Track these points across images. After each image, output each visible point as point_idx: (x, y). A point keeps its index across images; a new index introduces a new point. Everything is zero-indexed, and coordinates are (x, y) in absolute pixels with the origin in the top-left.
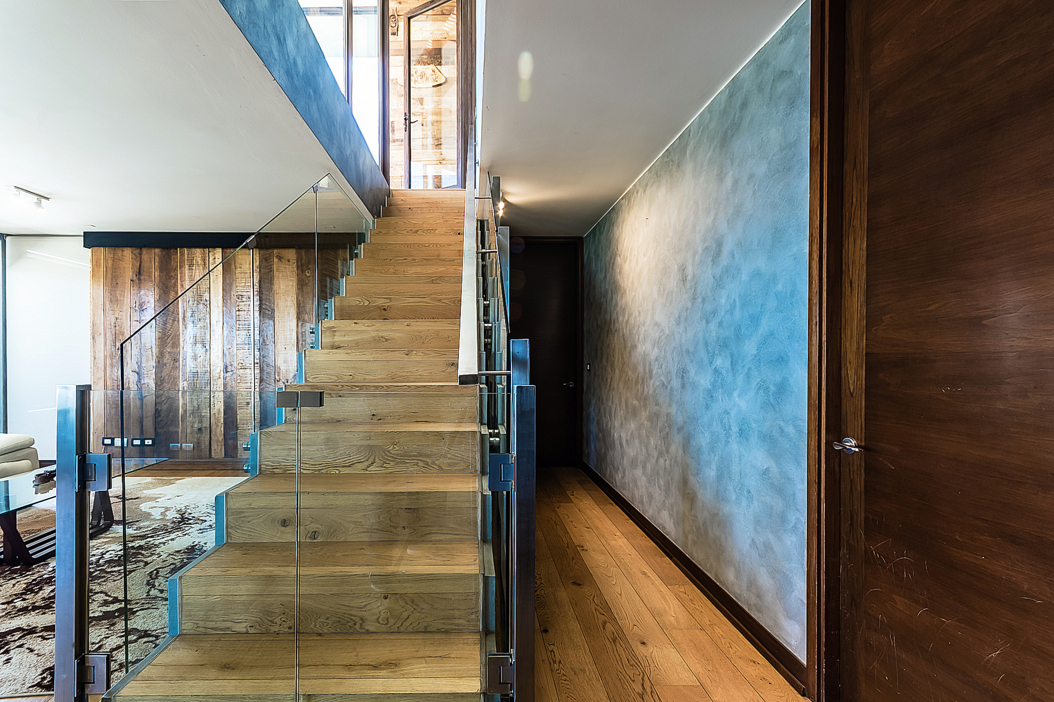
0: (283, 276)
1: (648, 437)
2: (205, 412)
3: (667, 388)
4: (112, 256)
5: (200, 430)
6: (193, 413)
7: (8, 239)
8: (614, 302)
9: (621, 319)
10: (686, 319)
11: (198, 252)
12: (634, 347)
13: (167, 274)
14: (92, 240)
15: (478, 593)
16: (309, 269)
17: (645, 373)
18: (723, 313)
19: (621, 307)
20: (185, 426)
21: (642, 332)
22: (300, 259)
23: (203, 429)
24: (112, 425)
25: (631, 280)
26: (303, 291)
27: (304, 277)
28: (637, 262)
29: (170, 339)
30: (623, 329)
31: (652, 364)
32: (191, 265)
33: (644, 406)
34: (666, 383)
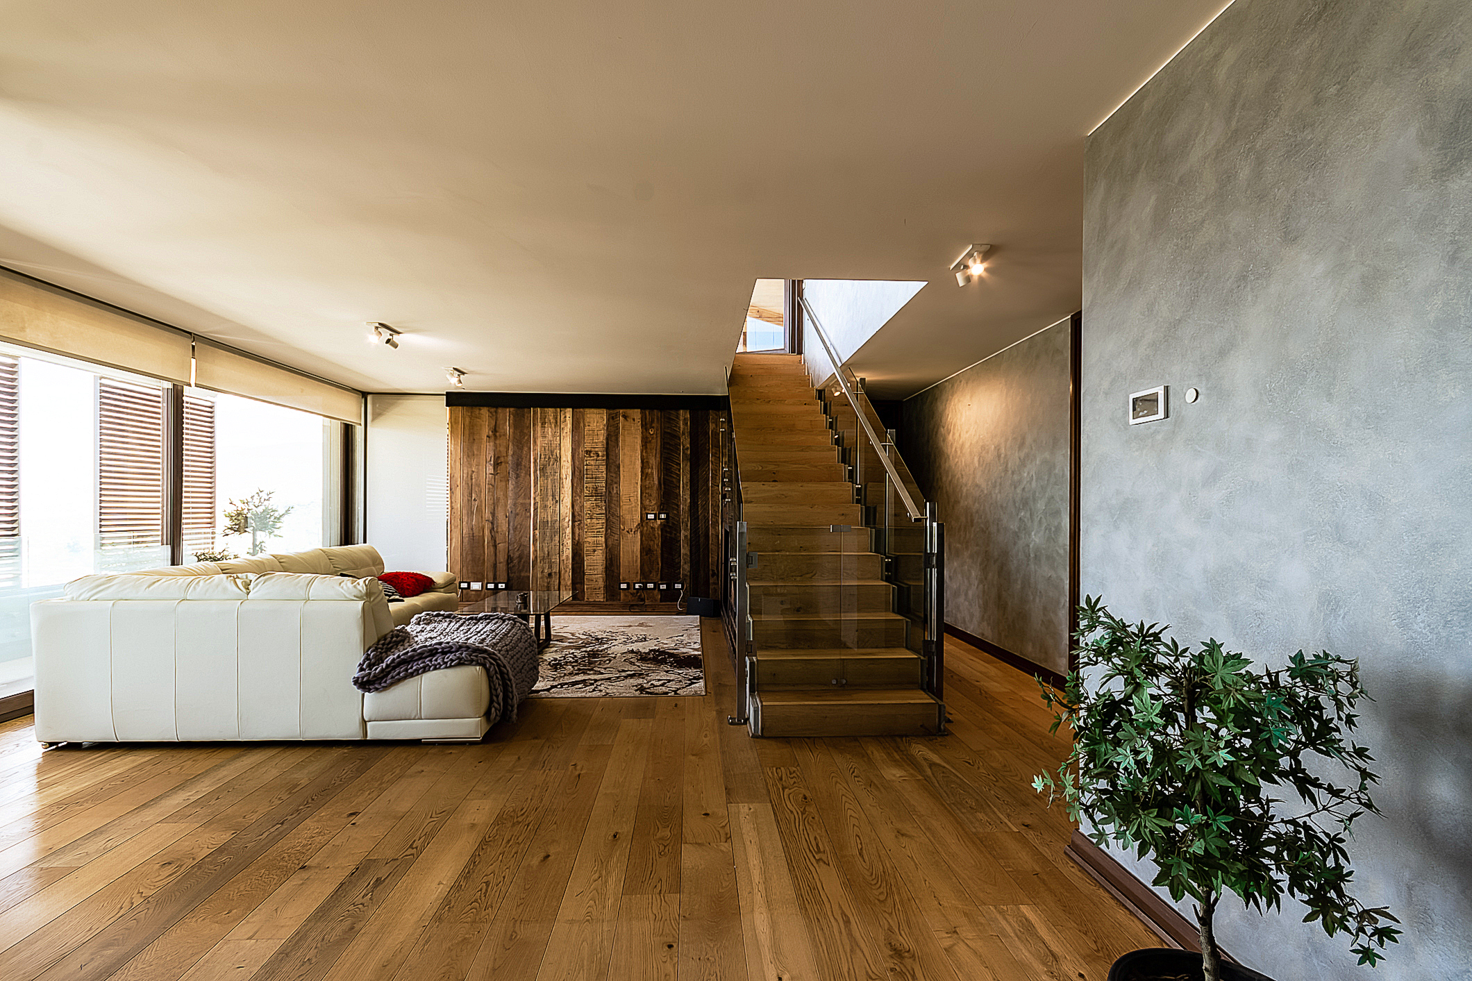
0: (628, 434)
1: (969, 571)
2: (555, 559)
3: (985, 533)
4: (470, 414)
5: (550, 575)
6: (543, 559)
7: (369, 398)
8: (937, 464)
9: (944, 479)
10: (1000, 484)
11: (550, 411)
12: (957, 502)
13: (521, 432)
14: (454, 399)
15: (903, 629)
16: (653, 427)
17: (967, 522)
18: (1025, 483)
19: (945, 469)
20: (535, 571)
21: (965, 491)
22: (643, 419)
23: (553, 574)
24: (468, 570)
25: (954, 449)
26: (646, 448)
27: (648, 434)
28: (960, 435)
29: (522, 491)
30: (946, 487)
31: (974, 514)
32: (543, 424)
33: (966, 547)
34: (985, 529)
